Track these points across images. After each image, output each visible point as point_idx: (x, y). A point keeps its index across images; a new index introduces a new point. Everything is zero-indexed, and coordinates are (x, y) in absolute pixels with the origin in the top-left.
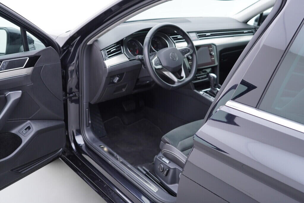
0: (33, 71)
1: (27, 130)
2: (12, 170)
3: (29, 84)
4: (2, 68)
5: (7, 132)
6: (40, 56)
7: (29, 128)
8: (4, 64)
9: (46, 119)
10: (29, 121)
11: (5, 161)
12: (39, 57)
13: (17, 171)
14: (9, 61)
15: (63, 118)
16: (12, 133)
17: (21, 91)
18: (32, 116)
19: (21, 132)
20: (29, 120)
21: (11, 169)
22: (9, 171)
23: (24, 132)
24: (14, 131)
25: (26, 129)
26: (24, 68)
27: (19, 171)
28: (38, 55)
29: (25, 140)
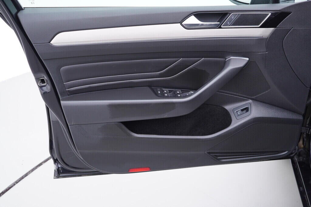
0: (273, 34)
1: (245, 111)
2: (209, 153)
3: (262, 51)
4: (228, 23)
5: (219, 106)
6: (291, 13)
7: (247, 109)
8: (233, 18)
9: (275, 106)
10: (250, 101)
11: (202, 139)
12: (288, 14)
13: (217, 156)
14: (241, 14)
15: (303, 113)
16: (225, 109)
17: (248, 59)
18: (257, 96)
19: (236, 111)
20: (251, 99)
21: (209, 151)
22: (206, 152)
23: (239, 114)
24: (228, 108)
25: (242, 110)
26: (260, 27)
27: (219, 157)
28: (286, 11)
29: (235, 123)
